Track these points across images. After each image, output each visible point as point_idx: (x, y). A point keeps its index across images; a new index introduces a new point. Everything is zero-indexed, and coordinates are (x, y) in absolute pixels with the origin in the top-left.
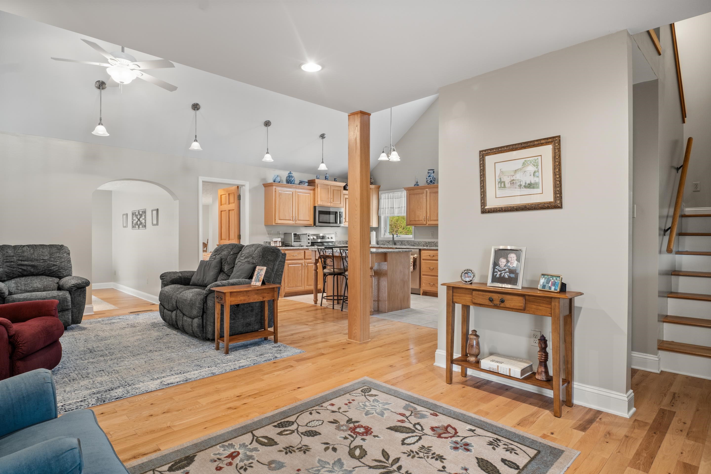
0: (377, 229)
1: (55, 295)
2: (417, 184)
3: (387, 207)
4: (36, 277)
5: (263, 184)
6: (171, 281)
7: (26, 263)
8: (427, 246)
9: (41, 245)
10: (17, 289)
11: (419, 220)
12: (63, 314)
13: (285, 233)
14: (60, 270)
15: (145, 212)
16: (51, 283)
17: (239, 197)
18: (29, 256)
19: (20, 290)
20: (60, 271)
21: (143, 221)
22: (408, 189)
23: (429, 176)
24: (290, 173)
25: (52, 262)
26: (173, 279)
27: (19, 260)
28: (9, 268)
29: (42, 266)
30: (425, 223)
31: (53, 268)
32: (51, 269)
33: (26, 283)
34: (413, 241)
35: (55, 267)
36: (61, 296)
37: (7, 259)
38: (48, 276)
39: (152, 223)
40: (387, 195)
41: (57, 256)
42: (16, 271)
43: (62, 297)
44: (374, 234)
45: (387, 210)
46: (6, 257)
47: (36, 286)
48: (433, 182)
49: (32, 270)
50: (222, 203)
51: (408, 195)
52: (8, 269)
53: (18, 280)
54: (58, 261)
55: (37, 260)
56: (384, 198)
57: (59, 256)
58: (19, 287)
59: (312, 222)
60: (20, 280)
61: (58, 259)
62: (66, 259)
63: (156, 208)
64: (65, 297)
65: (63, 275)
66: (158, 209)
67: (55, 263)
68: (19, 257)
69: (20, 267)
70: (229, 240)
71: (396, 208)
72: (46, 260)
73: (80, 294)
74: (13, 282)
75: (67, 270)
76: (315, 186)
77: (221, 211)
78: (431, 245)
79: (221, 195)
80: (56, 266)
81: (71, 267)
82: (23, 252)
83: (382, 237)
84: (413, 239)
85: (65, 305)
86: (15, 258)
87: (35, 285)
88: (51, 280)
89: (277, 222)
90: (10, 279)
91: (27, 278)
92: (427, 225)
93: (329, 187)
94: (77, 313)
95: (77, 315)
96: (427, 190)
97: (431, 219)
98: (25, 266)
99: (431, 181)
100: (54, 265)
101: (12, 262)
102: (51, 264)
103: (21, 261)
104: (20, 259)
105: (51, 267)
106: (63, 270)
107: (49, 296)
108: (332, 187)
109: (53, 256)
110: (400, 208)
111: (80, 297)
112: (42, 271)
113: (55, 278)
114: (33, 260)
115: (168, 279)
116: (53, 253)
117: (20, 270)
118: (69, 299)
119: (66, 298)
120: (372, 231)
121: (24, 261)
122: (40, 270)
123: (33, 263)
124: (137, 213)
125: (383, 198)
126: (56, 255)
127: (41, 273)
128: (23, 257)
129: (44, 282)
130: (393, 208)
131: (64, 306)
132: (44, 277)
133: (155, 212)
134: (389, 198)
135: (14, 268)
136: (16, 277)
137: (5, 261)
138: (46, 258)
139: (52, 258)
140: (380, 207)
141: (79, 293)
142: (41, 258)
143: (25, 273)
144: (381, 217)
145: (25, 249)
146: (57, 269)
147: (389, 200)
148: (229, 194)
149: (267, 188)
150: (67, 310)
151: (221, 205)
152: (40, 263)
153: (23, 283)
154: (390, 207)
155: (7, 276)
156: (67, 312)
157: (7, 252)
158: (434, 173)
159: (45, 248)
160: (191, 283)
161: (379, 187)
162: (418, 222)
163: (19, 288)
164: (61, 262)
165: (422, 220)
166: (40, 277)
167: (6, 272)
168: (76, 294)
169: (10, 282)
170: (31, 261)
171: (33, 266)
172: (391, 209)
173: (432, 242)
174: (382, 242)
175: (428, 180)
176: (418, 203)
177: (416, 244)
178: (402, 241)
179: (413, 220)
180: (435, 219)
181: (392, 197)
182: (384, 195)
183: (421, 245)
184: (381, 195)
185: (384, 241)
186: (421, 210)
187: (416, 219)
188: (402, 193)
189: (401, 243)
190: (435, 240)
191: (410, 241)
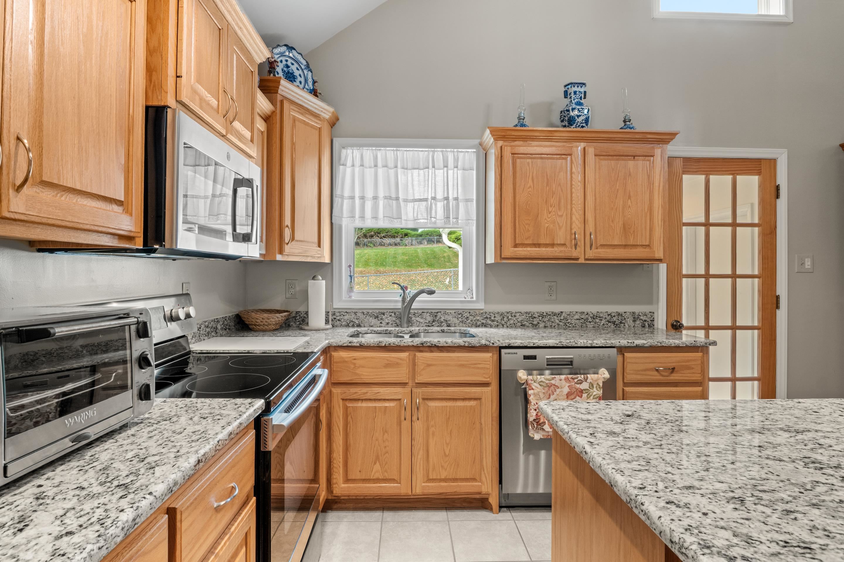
0: (327, 271)
2: (521, 124)
11: (553, 245)
23: (580, 104)
30: (575, 254)
34: (482, 313)
40: (368, 153)
44: (319, 287)
45: (369, 205)
56: (358, 163)
83: (345, 297)
84: (481, 306)
92: (582, 261)
96: (581, 144)
97: (602, 241)
99: (586, 121)
110: (425, 200)
120: (315, 278)
125: (350, 162)
130: (397, 199)
134: (380, 164)
140: (338, 191)
144: (340, 227)
147: (380, 169)
154: (382, 193)
161: (333, 123)
162: (549, 249)
165: (564, 245)
172: (390, 201)
173: (555, 314)
174: (347, 317)
175: (578, 116)
176: (547, 185)
177: (493, 321)
178: (439, 311)
179: (526, 242)
180: (616, 243)
181: (391, 164)
182: (357, 153)
183: (512, 322)
184: (344, 151)
185: (355, 313)
186: (559, 209)
187: (542, 241)
188: (434, 152)
189: (429, 319)
190: (566, 308)
191: (469, 311)
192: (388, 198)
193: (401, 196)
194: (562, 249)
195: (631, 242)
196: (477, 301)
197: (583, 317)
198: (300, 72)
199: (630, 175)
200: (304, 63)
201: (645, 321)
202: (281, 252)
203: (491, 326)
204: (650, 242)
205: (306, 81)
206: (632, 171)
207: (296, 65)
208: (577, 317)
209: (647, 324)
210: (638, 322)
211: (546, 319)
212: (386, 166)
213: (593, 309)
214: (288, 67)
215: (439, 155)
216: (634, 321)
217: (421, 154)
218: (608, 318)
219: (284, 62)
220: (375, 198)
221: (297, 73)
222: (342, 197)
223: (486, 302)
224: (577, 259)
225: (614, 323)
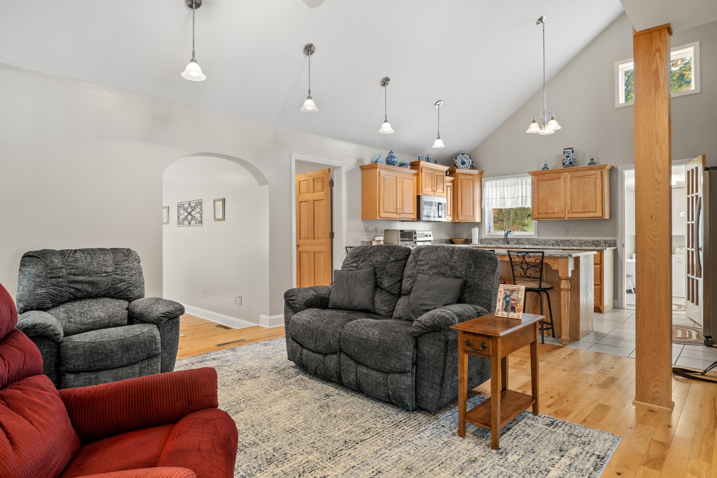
0: (479, 225)
1: (138, 333)
2: (546, 167)
3: (494, 197)
4: (95, 300)
5: (361, 167)
6: (305, 302)
7: (81, 278)
8: (559, 245)
9: (101, 249)
10: (69, 322)
11: (553, 213)
12: (149, 363)
13: (385, 230)
14: (130, 288)
15: (200, 203)
16: (118, 309)
17: (332, 183)
18: (86, 267)
19: (74, 323)
20: (129, 290)
21: (198, 216)
22: (533, 174)
23: (568, 157)
24: (391, 152)
25: (118, 277)
26: (308, 300)
27: (70, 274)
28: (55, 287)
29: (105, 282)
30: (563, 216)
31: (119, 285)
32: (117, 287)
33: (82, 311)
34: (536, 240)
35: (122, 283)
36: (146, 335)
37: (52, 273)
38: (113, 297)
39: (215, 218)
40: (494, 182)
41: (125, 266)
42: (66, 291)
43: (148, 336)
44: (476, 231)
45: (494, 200)
46: (51, 269)
47: (97, 316)
48: (573, 164)
49: (90, 289)
50: (301, 192)
51: (536, 181)
52: (54, 289)
53: (68, 306)
54: (127, 273)
55: (98, 273)
56: (490, 186)
57: (128, 265)
58: (71, 318)
59: (414, 216)
60: (73, 306)
61: (126, 271)
62: (137, 271)
63: (223, 197)
64: (152, 334)
65: (134, 295)
66: (224, 199)
67: (123, 277)
68: (71, 269)
69: (72, 285)
70: (314, 239)
71: (508, 198)
72: (109, 272)
73: (171, 329)
74: (62, 309)
75: (139, 287)
76: (418, 169)
77: (300, 202)
78: (564, 244)
79: (300, 182)
80: (124, 281)
81: (143, 283)
82: (76, 261)
83: (486, 234)
84: (536, 237)
85: (154, 348)
86: (64, 270)
87: (96, 314)
88: (118, 304)
89: (381, 216)
90: (57, 306)
91: (83, 302)
92: (566, 218)
93: (433, 172)
94: (168, 359)
95: (168, 363)
96: (566, 174)
97: (574, 211)
98: (80, 284)
99: (571, 163)
100: (122, 281)
101: (59, 277)
102: (118, 278)
103: (74, 275)
104: (72, 273)
105: (117, 284)
106: (134, 287)
107: (130, 336)
108: (436, 171)
109: (120, 267)
110: (514, 198)
111: (172, 332)
112: (104, 290)
113: (122, 301)
114: (92, 273)
115: (300, 299)
116: (119, 262)
117: (73, 290)
118: (159, 337)
119: (154, 337)
120: (474, 227)
121: (78, 275)
122: (101, 288)
123: (92, 279)
124: (186, 206)
125: (487, 186)
126: (124, 264)
127: (103, 293)
128: (77, 268)
129: (109, 308)
130: (504, 198)
131: (152, 350)
132: (107, 299)
133: (219, 204)
135: (62, 287)
136: (66, 302)
137: (49, 276)
138: (110, 269)
139: (118, 270)
140: (483, 197)
141: (170, 327)
142: (103, 270)
143: (80, 294)
144: (484, 210)
145: (78, 255)
146: (126, 286)
147: (498, 188)
148: (314, 179)
149: (365, 171)
150: (156, 356)
151: (300, 194)
152: (101, 278)
153: (77, 311)
154: (499, 196)
155: (52, 300)
156: (155, 360)
157: (52, 262)
158: (573, 152)
159: (108, 254)
160: (330, 306)
161: (481, 173)
162: (552, 215)
163: (72, 320)
164: (131, 276)
165: (558, 213)
166: (102, 299)
167: (51, 295)
168: (166, 328)
169: (57, 311)
170: (89, 275)
171: (91, 283)
172: (501, 199)
173: (567, 241)
174: (487, 241)
175: (566, 162)
176: (551, 191)
177: (541, 243)
178: (519, 239)
179: (543, 212)
180: (580, 211)
181: (502, 185)
182: (490, 182)
183: (549, 243)
184: (485, 182)
185: (490, 240)
186: (556, 199)
187: (549, 212)
188: (517, 179)
189: (516, 242)
190: (572, 238)
191: (531, 239)
192: (501, 198)
193: (506, 197)
194: (557, 214)
195: (587, 210)
196: (535, 235)
197: (580, 242)
198: (467, 160)
199: (586, 183)
200: (469, 157)
201: (611, 244)
202: (457, 219)
203: (540, 245)
204: (595, 210)
205: (469, 163)
206: (587, 182)
207: (466, 159)
208: (577, 242)
209: (611, 245)
210: (607, 244)
211: (563, 243)
212: (499, 186)
213: (585, 238)
214: (462, 160)
215: (519, 180)
216: (605, 244)
217: (513, 180)
218: (592, 242)
219: (461, 159)
220: (496, 198)
221: (466, 161)
222: (485, 199)
223: (538, 236)
224: (564, 218)
225: (595, 244)
